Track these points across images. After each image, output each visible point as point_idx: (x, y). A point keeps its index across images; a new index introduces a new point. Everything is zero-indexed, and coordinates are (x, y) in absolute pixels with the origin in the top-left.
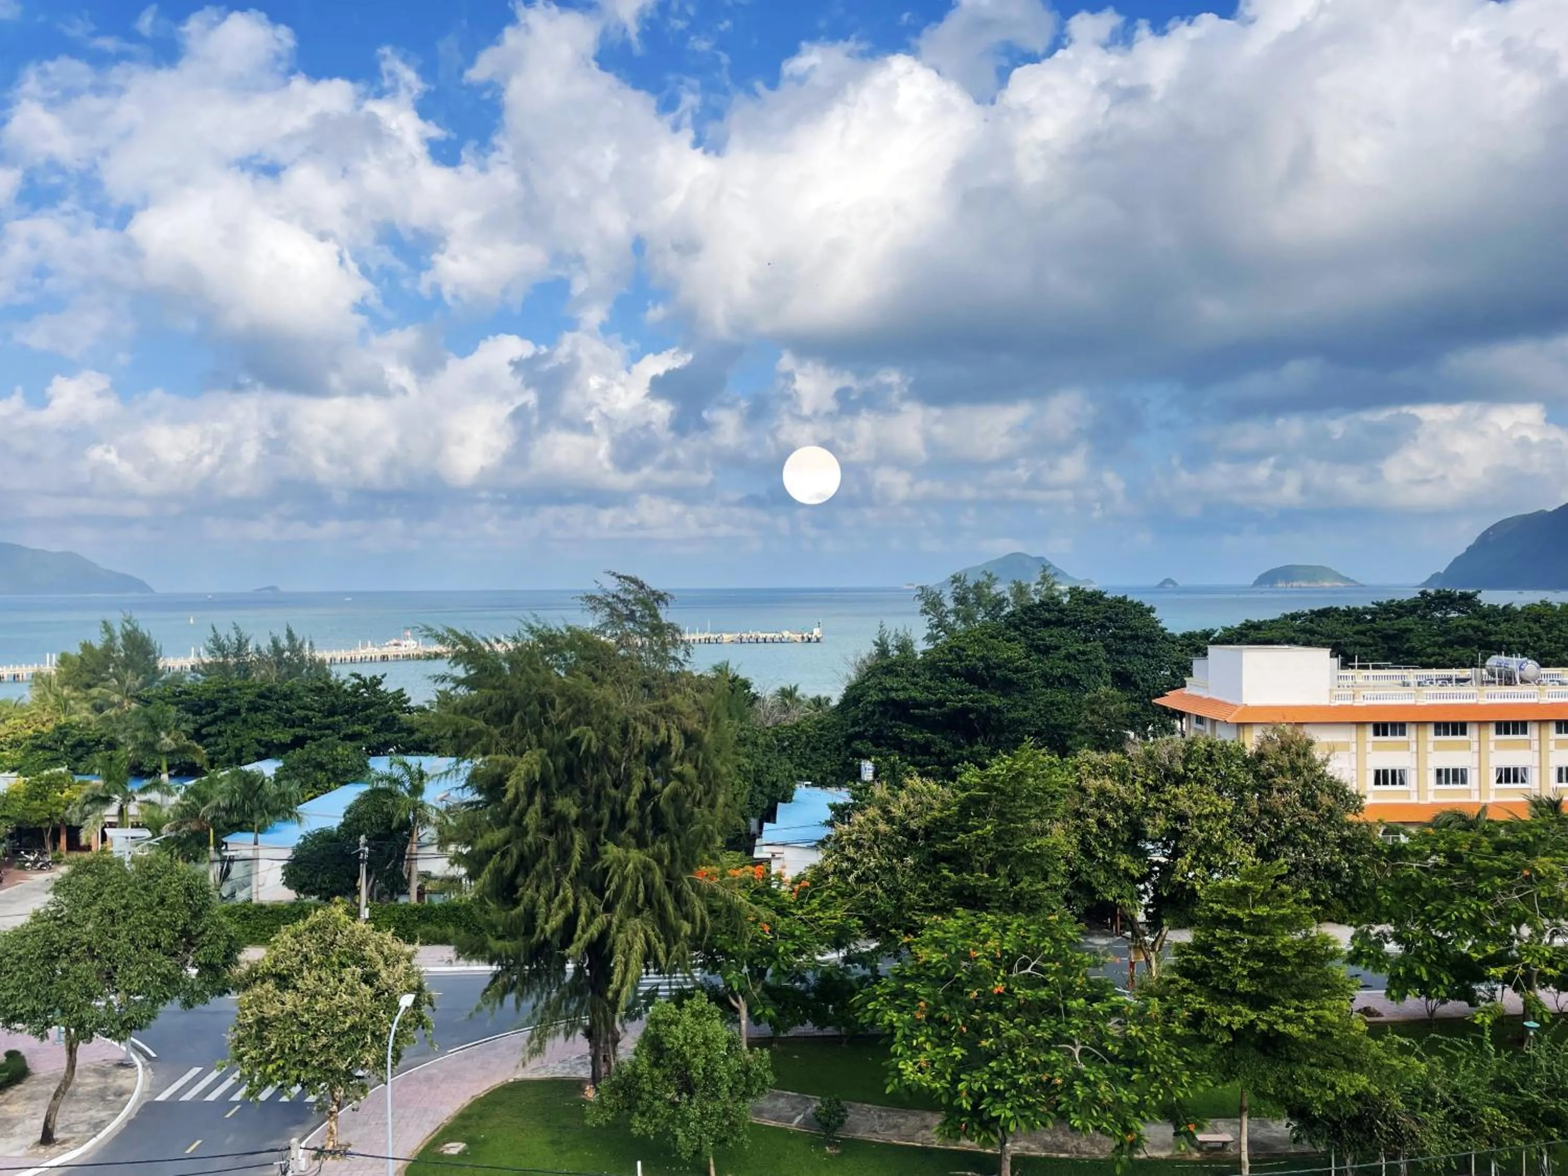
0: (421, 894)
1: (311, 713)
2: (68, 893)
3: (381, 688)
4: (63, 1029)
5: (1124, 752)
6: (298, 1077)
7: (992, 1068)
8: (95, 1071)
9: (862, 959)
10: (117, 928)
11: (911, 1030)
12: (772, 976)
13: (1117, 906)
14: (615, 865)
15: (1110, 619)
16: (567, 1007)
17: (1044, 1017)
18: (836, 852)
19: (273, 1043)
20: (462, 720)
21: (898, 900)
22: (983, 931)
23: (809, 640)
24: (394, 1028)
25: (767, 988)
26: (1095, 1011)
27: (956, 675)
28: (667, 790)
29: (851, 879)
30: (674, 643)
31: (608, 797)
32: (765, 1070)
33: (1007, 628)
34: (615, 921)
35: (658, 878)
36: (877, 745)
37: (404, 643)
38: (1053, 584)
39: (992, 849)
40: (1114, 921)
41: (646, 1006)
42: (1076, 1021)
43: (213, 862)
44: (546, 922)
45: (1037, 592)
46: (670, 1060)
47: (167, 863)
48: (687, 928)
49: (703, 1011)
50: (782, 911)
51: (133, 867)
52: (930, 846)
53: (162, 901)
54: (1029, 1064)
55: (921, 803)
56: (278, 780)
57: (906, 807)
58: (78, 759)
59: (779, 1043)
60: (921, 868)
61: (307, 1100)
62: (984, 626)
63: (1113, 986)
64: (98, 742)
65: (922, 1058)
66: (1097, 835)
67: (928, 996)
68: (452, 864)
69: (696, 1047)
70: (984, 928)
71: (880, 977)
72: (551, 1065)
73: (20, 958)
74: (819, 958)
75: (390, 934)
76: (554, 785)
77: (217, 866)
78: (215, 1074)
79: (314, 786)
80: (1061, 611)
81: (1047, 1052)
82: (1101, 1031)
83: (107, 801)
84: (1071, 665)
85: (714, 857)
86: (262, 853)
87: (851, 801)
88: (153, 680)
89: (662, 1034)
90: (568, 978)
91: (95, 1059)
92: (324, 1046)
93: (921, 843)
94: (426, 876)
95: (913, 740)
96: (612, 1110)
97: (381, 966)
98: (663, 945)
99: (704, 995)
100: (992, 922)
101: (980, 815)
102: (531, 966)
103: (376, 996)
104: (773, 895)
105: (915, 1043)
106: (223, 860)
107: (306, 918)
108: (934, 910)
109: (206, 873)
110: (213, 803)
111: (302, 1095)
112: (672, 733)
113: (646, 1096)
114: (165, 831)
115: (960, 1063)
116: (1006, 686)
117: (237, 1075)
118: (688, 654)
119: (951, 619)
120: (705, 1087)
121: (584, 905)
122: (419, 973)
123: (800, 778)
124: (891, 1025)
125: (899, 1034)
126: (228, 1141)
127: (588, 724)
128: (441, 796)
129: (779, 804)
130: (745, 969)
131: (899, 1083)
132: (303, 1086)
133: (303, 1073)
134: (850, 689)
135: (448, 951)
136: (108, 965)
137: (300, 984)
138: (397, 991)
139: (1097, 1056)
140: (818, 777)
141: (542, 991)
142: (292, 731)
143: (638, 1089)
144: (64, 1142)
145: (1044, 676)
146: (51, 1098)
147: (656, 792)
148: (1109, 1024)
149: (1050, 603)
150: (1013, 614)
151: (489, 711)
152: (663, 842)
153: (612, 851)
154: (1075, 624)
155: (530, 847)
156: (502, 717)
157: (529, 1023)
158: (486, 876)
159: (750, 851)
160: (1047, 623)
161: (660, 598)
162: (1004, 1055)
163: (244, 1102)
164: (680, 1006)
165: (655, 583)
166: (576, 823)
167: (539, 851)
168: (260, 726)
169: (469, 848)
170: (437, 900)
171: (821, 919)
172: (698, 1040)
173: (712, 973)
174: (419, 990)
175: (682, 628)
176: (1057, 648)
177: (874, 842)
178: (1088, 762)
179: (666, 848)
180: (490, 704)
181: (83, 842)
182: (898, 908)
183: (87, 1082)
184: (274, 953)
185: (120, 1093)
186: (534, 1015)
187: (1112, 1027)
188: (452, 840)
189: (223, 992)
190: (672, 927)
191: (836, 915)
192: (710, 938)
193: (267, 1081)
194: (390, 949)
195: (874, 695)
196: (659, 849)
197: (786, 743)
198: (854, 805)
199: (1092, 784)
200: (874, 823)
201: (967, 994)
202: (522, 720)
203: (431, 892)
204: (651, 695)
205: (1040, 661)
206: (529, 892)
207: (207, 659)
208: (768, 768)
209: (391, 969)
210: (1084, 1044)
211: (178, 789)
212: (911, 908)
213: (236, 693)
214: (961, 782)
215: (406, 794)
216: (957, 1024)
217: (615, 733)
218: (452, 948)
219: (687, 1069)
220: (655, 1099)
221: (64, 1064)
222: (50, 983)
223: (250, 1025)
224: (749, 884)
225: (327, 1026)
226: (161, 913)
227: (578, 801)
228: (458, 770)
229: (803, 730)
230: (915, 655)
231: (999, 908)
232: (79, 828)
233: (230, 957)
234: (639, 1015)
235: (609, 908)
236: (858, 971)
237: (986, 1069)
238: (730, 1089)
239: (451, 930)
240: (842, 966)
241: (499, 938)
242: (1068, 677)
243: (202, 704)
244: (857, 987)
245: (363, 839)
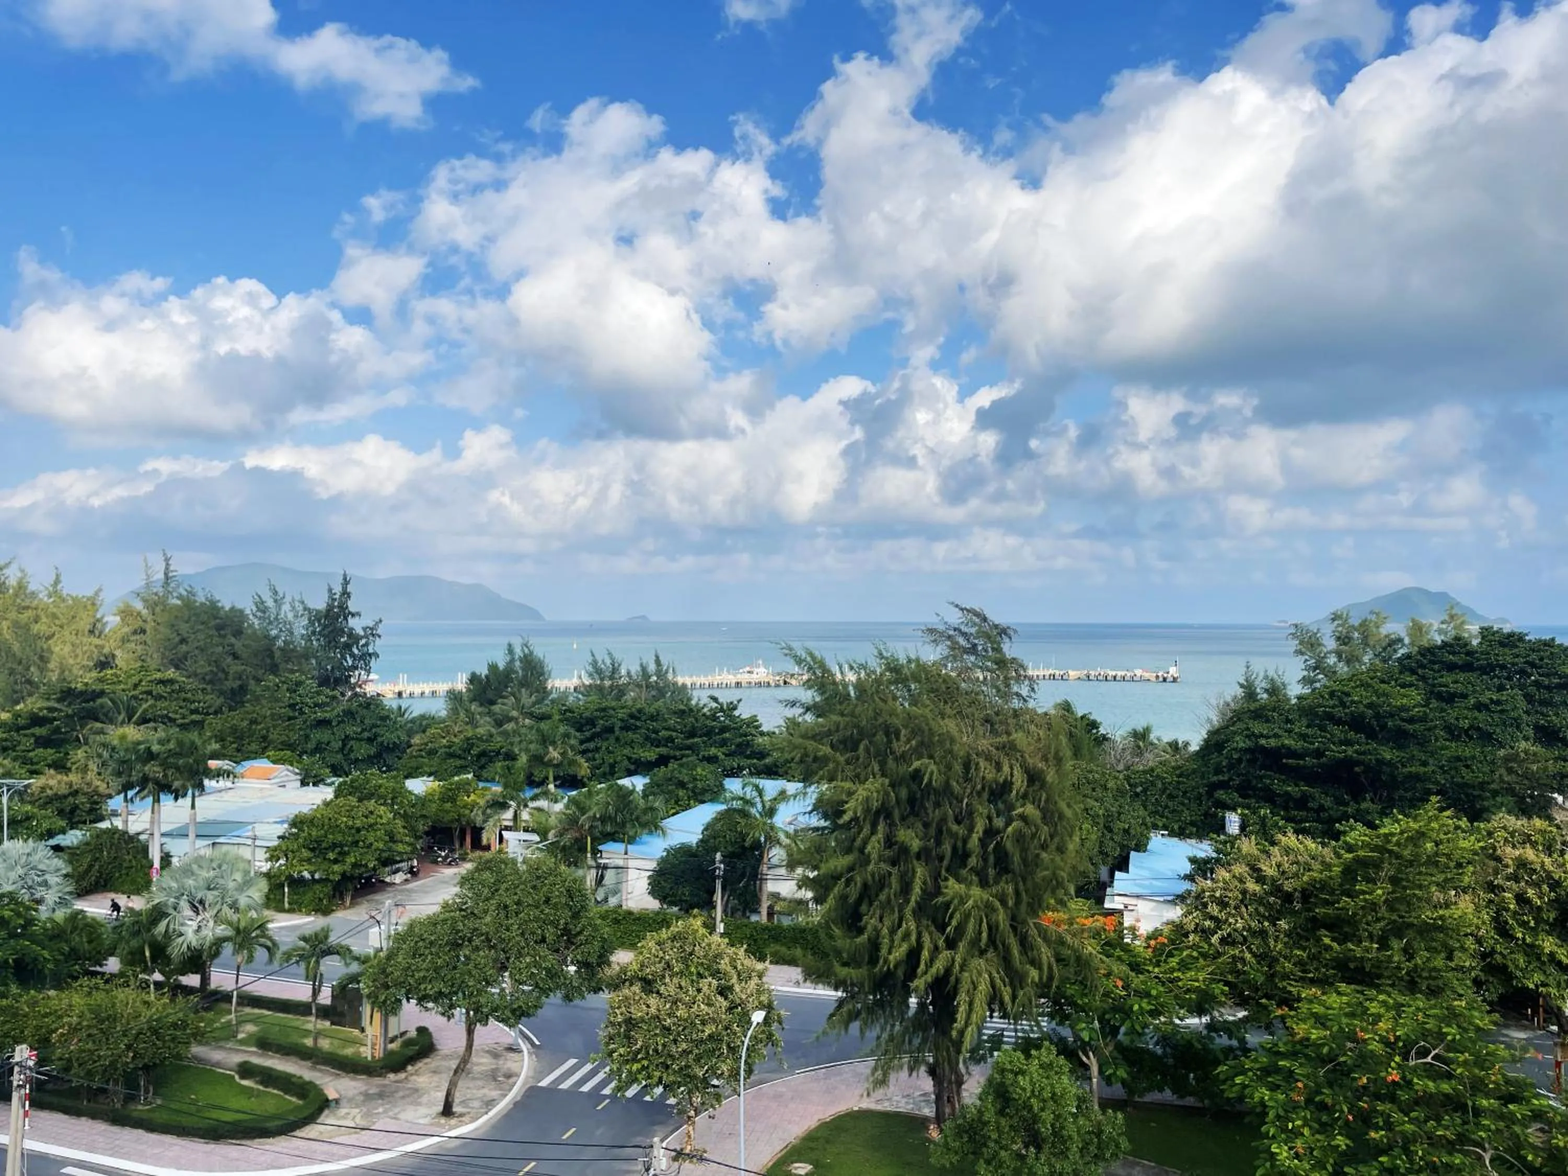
0: (771, 914)
1: (674, 734)
2: (471, 888)
3: (736, 713)
4: (464, 1011)
5: (1550, 819)
6: (660, 1079)
7: (1382, 1163)
8: (488, 1052)
9: (1229, 1029)
10: (511, 921)
11: (1286, 1111)
12: (1125, 1034)
13: (1540, 995)
14: (956, 901)
15: (1533, 665)
16: (910, 1042)
17: (1447, 1113)
18: (1196, 908)
19: (640, 1043)
20: (811, 745)
21: (1270, 967)
22: (1373, 1010)
23: (1165, 680)
24: (747, 1041)
25: (1119, 1047)
26: (1512, 1114)
27: (1338, 722)
28: (1010, 829)
29: (1215, 939)
30: (1018, 679)
31: (949, 831)
32: (1119, 1135)
33: (1401, 673)
34: (958, 959)
35: (1002, 917)
36: (1243, 796)
37: (756, 670)
38: (1463, 623)
39: (1383, 918)
40: (1535, 1013)
41: (991, 1050)
42: (1486, 1122)
43: (590, 867)
44: (890, 953)
45: (1440, 631)
46: (1017, 1110)
47: (552, 865)
48: (1034, 974)
49: (1051, 1064)
50: (1136, 967)
51: (525, 867)
52: (1309, 910)
53: (547, 901)
54: (1427, 1164)
55: (1297, 863)
56: (645, 795)
57: (1279, 866)
58: (482, 767)
59: (1135, 1108)
60: (1298, 934)
61: (668, 1102)
62: (1372, 669)
63: (1534, 1086)
64: (498, 753)
65: (1299, 1143)
66: (1515, 913)
67: (1307, 1076)
68: (800, 887)
69: (1044, 1101)
70: (1374, 1008)
71: (1249, 1050)
72: (895, 1098)
73: (431, 943)
74: (1177, 1021)
75: (742, 950)
76: (896, 814)
77: (593, 872)
78: (589, 1067)
79: (676, 802)
80: (1468, 653)
81: (1450, 1154)
82: (1518, 1136)
83: (504, 806)
84: (1482, 716)
85: (1062, 903)
86: (632, 863)
87: (1214, 855)
88: (543, 699)
89: (1008, 1082)
90: (911, 1012)
91: (489, 1041)
92: (684, 1051)
93: (1298, 906)
94: (776, 896)
95: (1287, 793)
96: (956, 1153)
97: (734, 980)
98: (1008, 988)
99: (1054, 1049)
100: (1384, 1002)
101: (1370, 881)
102: (875, 996)
103: (730, 1009)
104: (1126, 949)
105: (1290, 1126)
106: (598, 867)
107: (668, 927)
108: (1312, 982)
109: (584, 877)
110: (591, 813)
111: (663, 1096)
112: (1015, 772)
113: (992, 1144)
114: (551, 835)
115: (1344, 1154)
116: (1400, 738)
117: (607, 1069)
118: (1033, 689)
119: (1332, 660)
120: (1053, 1143)
121: (926, 939)
122: (769, 991)
123: (1155, 827)
124: (1262, 1103)
125: (1272, 1114)
126: (598, 1132)
127: (931, 757)
128: (788, 820)
129: (1133, 854)
130: (1096, 1024)
131: (1273, 1166)
132: (665, 1088)
133: (665, 1076)
134: (1212, 733)
135: (795, 973)
136: (502, 956)
137: (662, 989)
138: (750, 1006)
139: (1513, 1165)
140: (1176, 827)
141: (886, 1022)
142: (657, 750)
143: (983, 1136)
144: (462, 1115)
145: (1448, 728)
146: (452, 1073)
147: (998, 832)
148: (1530, 1130)
149: (1457, 645)
150: (1408, 656)
151: (835, 738)
152: (1007, 883)
153: (952, 887)
154: (1487, 669)
155: (873, 875)
156: (849, 744)
157: (872, 1053)
158: (831, 901)
159: (1100, 901)
160: (1451, 667)
161: (1003, 631)
162: (1396, 1152)
163: (613, 1097)
164: (1028, 1056)
165: (997, 617)
166: (918, 856)
167: (882, 882)
168: (631, 744)
169: (816, 873)
170: (786, 922)
171: (1180, 980)
172: (1047, 1094)
173: (1061, 1023)
174: (769, 1007)
175: (1025, 663)
176: (1464, 696)
177: (1242, 901)
178: (1504, 828)
179: (1010, 889)
180: (837, 730)
181: (485, 842)
182: (1271, 977)
183: (481, 1062)
184: (641, 958)
185: (509, 1076)
186: (878, 1046)
187: (1533, 1135)
188: (800, 863)
189: (597, 990)
190: (1017, 971)
191: (1197, 977)
192: (1058, 987)
193: (633, 1080)
194: (742, 965)
195: (1241, 742)
196: (1003, 890)
197: (1139, 789)
198: (1218, 861)
199: (1510, 853)
200: (1241, 881)
201: (1355, 1079)
202: (867, 750)
203: (780, 913)
204: (993, 731)
205: (1443, 710)
206: (872, 921)
207: (587, 681)
208: (1119, 814)
209: (743, 984)
210: (1496, 1149)
211: (563, 798)
212: (1286, 977)
213: (612, 712)
214: (1345, 842)
215: (758, 815)
216: (1342, 1111)
217: (958, 768)
218: (799, 970)
219: (1035, 1122)
220: (1001, 1148)
221: (463, 1042)
222: (455, 968)
223: (619, 1024)
224: (1099, 934)
225: (686, 1032)
226: (547, 911)
227: (921, 834)
228: (805, 794)
229: (1158, 776)
230: (1289, 700)
231: (1393, 985)
232: (482, 829)
233: (604, 960)
234: (983, 1059)
235: (951, 944)
236: (1223, 1040)
237: (1375, 1163)
238: (1081, 1150)
239: (798, 952)
240: (1205, 1032)
241: (845, 964)
242: (1478, 729)
243: (583, 721)
244: (1221, 1057)
245: (718, 856)
